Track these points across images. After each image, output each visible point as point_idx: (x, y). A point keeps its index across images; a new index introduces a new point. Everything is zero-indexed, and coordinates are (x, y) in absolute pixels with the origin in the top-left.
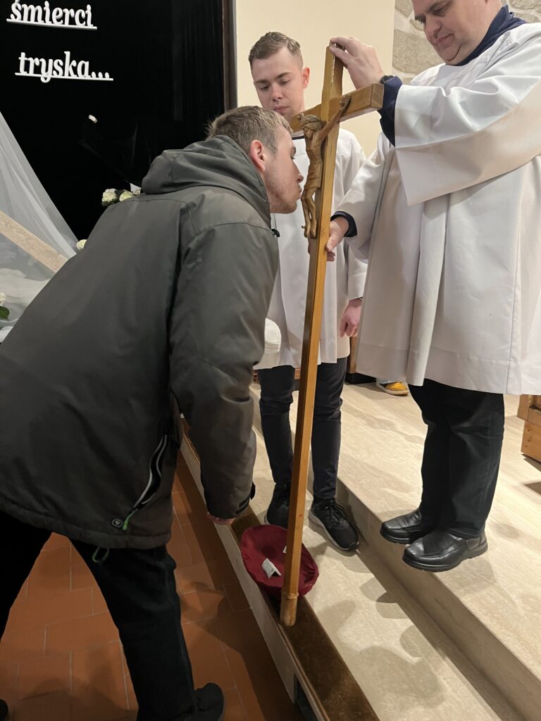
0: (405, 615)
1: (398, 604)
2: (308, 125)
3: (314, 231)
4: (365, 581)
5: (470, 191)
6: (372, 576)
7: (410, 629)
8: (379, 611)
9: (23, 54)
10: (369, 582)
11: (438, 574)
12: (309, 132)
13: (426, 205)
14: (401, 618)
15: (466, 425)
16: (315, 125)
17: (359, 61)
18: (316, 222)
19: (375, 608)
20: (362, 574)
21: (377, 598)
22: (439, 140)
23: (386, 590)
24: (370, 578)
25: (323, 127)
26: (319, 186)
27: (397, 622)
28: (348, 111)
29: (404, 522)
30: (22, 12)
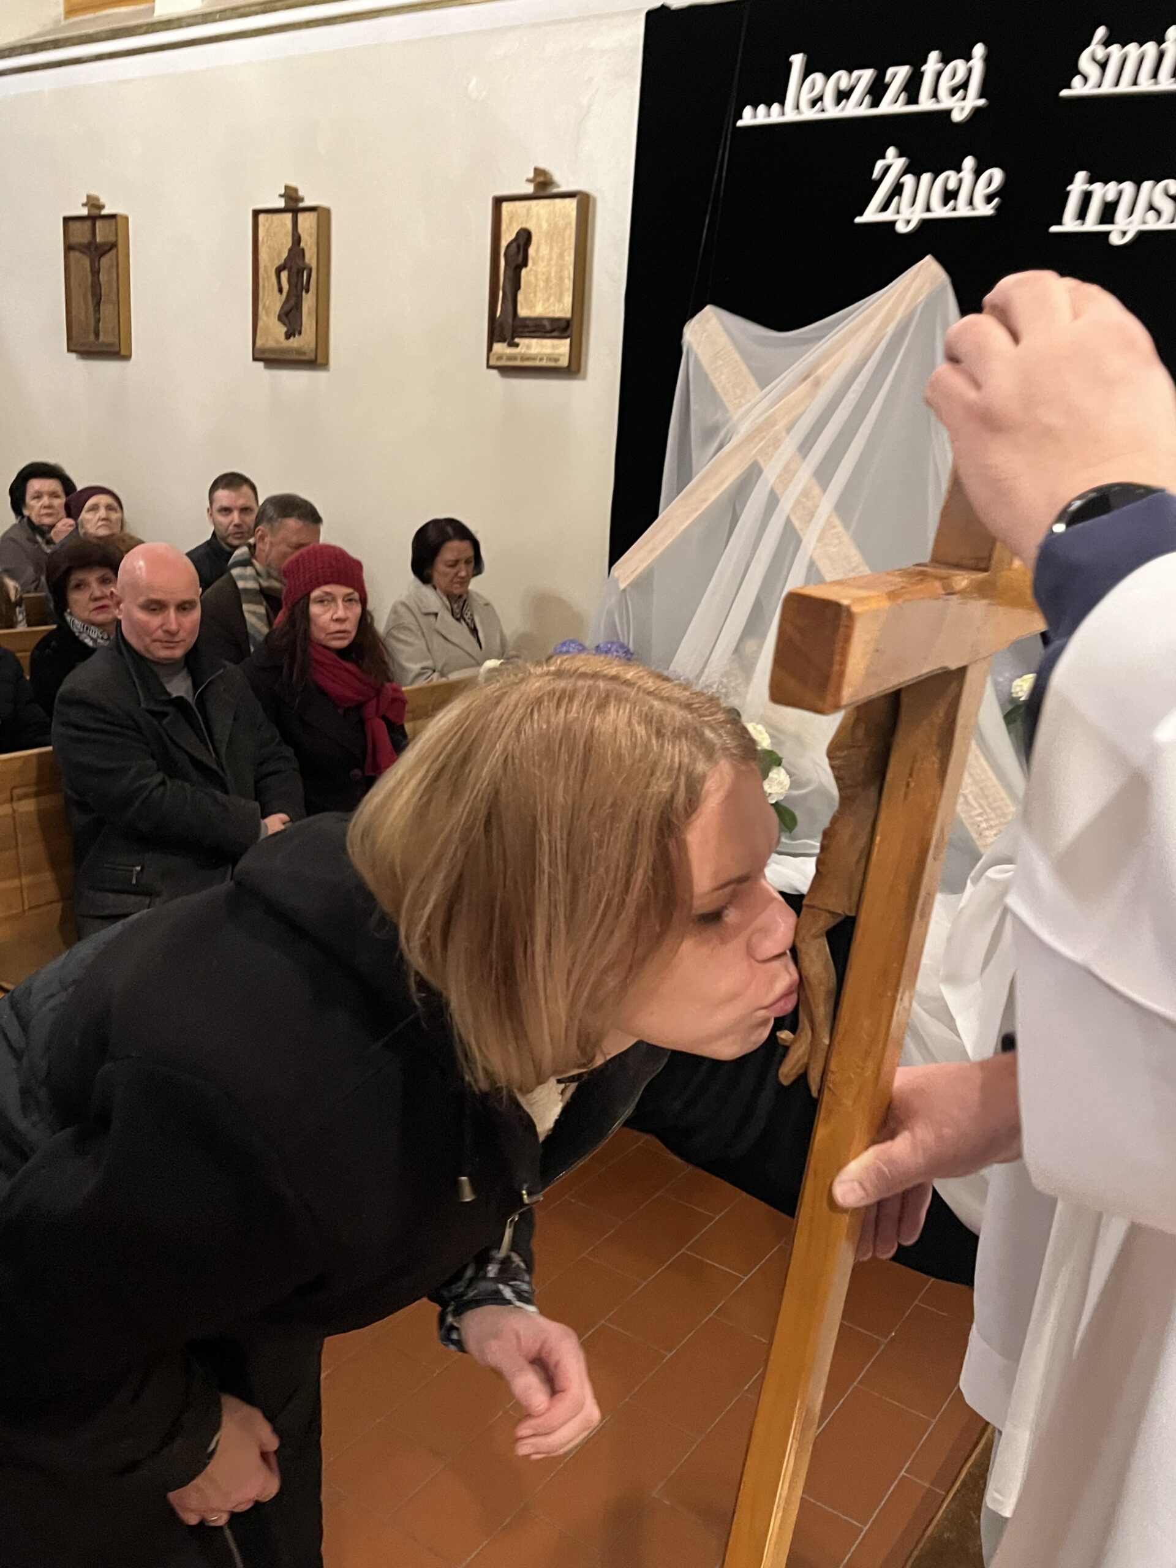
9: (1081, 176)
30: (1103, 66)
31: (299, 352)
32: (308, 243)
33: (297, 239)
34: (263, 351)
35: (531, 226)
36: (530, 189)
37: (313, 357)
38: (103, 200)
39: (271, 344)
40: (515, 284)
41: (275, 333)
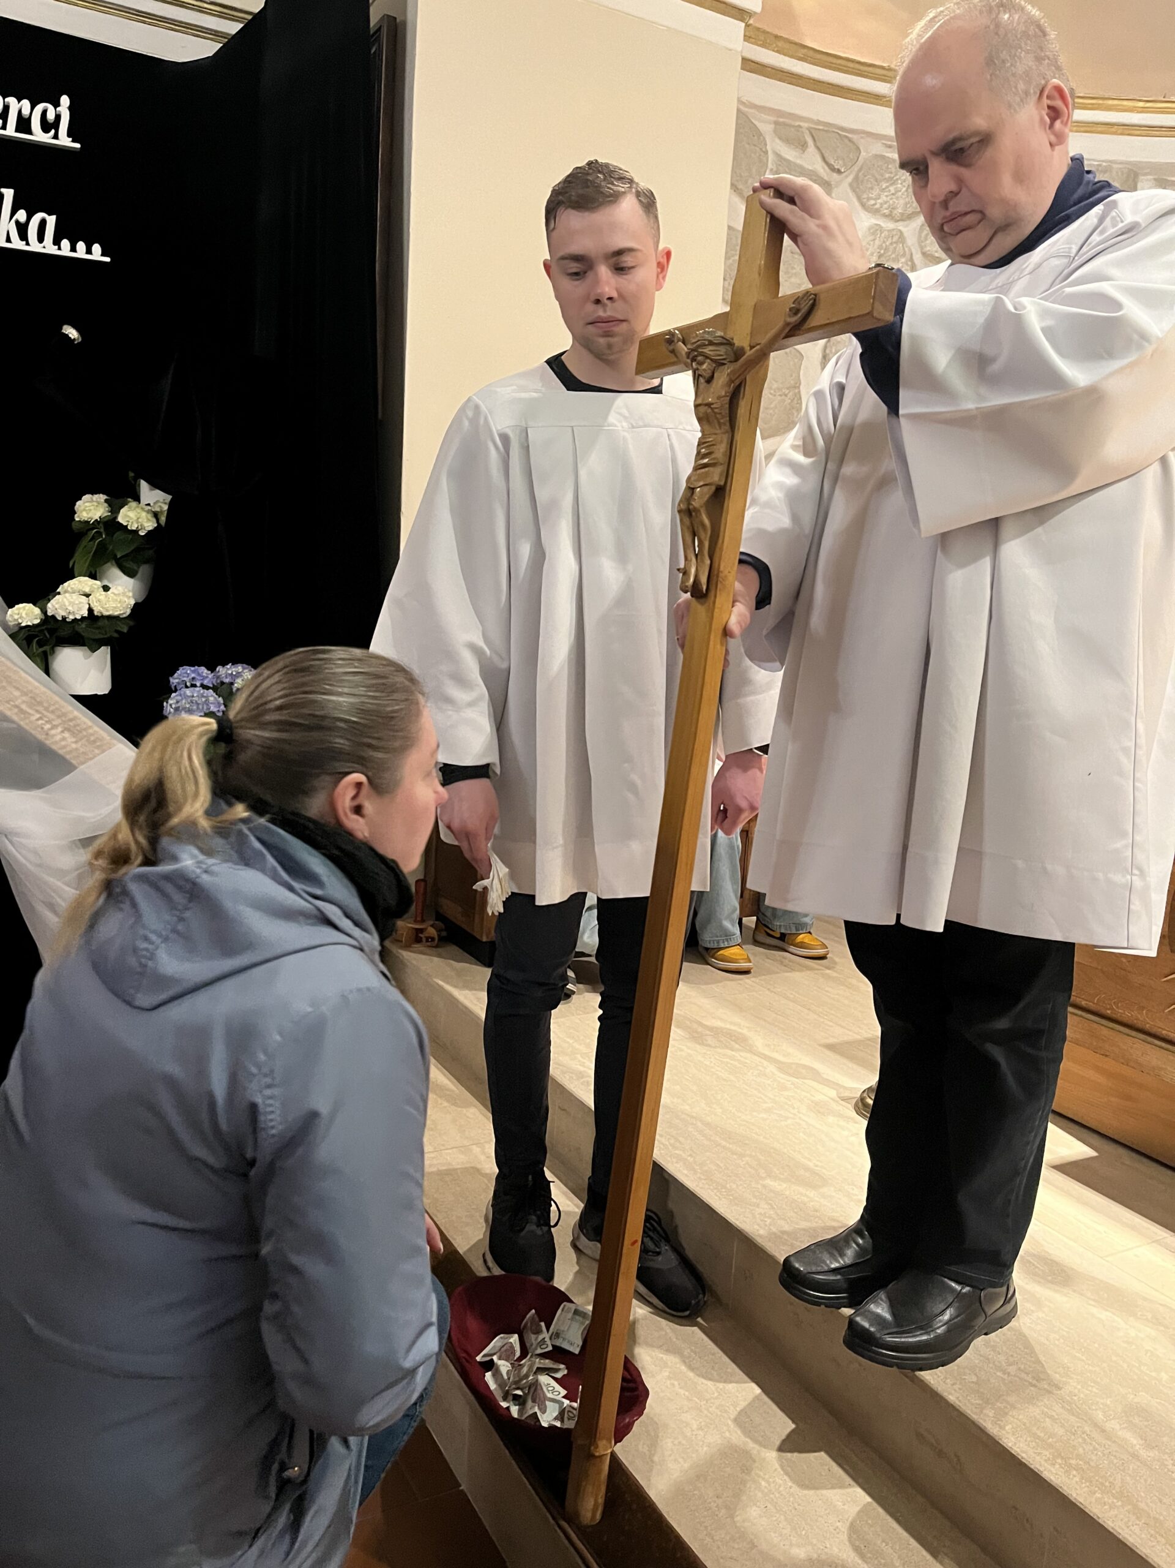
0: (848, 1480)
1: (827, 1452)
2: (707, 350)
3: (704, 580)
4: (743, 1404)
5: (1041, 514)
6: (758, 1391)
7: (864, 1511)
8: (787, 1473)
10: (750, 1404)
11: (926, 1375)
12: (704, 366)
13: (944, 539)
14: (840, 1487)
15: (1002, 1024)
16: (722, 350)
17: (825, 228)
18: (708, 562)
19: (777, 1466)
20: (731, 1387)
21: (778, 1443)
22: (997, 400)
23: (794, 1422)
24: (750, 1397)
25: (736, 360)
26: (722, 483)
27: (835, 1496)
28: (806, 326)
29: (832, 1256)
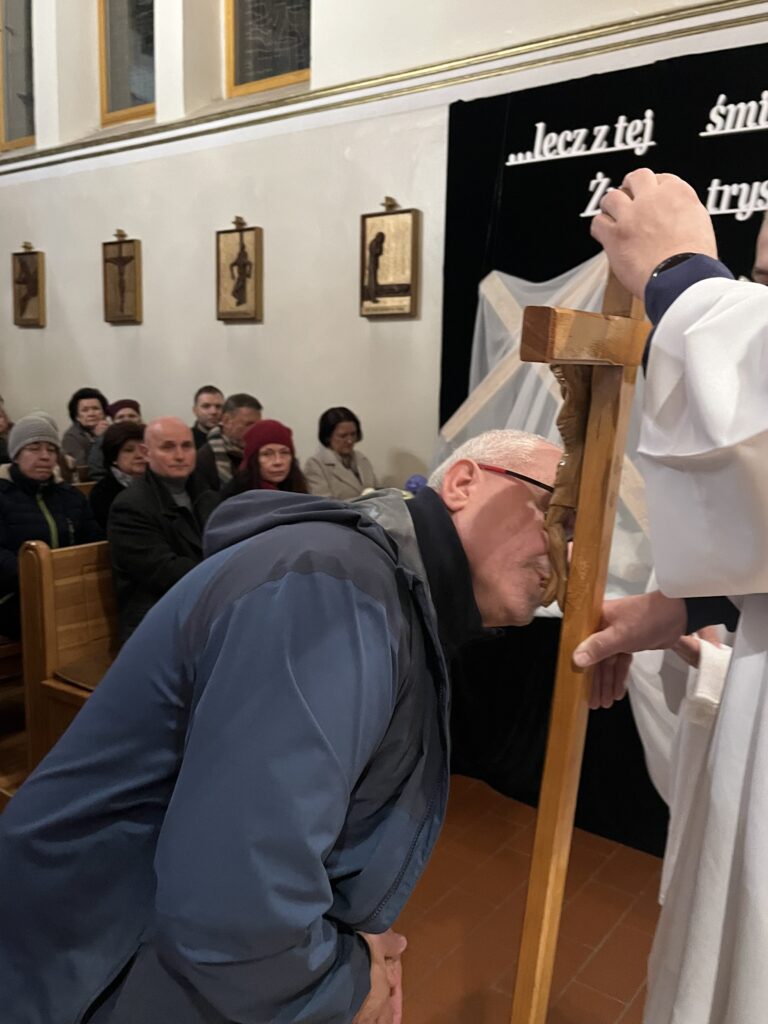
9: (716, 182)
30: (724, 117)
31: (245, 313)
32: (250, 249)
33: (243, 247)
34: (223, 314)
35: (385, 231)
36: (383, 209)
37: (253, 315)
38: (127, 232)
39: (228, 309)
40: (375, 265)
41: (230, 303)
